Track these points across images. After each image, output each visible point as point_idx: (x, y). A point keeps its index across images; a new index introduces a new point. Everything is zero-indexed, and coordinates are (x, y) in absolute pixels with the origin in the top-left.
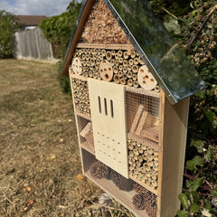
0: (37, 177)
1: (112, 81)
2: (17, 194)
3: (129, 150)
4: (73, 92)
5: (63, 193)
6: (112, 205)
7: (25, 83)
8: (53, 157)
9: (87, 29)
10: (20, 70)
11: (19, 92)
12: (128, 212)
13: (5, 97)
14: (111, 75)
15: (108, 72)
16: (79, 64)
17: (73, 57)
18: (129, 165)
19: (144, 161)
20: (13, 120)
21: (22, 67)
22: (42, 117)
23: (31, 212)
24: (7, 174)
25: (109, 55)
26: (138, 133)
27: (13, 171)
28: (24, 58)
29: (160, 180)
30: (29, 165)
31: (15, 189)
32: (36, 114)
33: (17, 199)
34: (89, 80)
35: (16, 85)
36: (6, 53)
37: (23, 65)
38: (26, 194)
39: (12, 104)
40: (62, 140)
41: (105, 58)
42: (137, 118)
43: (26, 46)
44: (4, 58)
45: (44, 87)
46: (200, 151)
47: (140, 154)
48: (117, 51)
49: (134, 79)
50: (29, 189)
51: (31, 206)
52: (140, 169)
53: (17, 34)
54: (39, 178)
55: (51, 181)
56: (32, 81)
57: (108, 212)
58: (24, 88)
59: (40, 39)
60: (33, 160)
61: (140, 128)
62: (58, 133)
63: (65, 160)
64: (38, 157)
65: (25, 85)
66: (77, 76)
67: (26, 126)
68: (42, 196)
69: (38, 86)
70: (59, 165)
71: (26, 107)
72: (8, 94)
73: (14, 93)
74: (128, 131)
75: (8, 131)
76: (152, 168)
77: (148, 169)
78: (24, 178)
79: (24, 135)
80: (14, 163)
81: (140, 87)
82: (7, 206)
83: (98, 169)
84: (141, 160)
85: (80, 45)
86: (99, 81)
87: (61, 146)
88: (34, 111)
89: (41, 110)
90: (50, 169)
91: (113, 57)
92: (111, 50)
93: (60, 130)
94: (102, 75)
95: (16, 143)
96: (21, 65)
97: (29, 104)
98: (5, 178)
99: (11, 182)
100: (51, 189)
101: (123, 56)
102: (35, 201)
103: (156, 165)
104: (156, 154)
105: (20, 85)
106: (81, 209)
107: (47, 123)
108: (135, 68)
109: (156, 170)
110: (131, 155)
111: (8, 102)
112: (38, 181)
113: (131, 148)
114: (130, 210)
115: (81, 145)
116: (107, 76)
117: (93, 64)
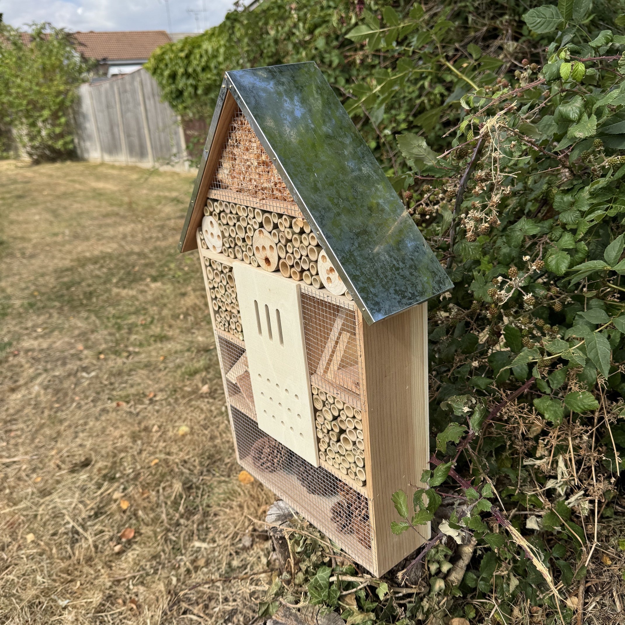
0: (145, 477)
1: (277, 270)
2: (96, 515)
3: (315, 410)
4: (207, 286)
5: (206, 514)
6: (293, 524)
7: (111, 232)
8: (184, 429)
9: (226, 165)
10: (98, 194)
11: (95, 261)
12: (323, 537)
13: (60, 272)
14: (274, 261)
15: (268, 253)
16: (216, 230)
17: (203, 215)
18: (318, 440)
19: (342, 431)
20: (83, 336)
21: (100, 185)
22: (156, 330)
23: (131, 555)
24: (72, 471)
25: (268, 220)
26: (330, 376)
27: (86, 463)
28: (107, 158)
29: (368, 467)
30: (125, 449)
31: (92, 504)
32: (140, 320)
33: (98, 527)
34: (236, 264)
35: (87, 238)
36: (59, 145)
37: (105, 177)
38: (117, 517)
39: (77, 292)
40: (205, 389)
41: (261, 225)
42: (330, 344)
43: (112, 126)
44: (52, 160)
45: (163, 244)
46: (458, 413)
47: (335, 418)
48: (280, 216)
49: (314, 272)
50: (125, 505)
51: (130, 542)
52: (335, 448)
53: (85, 90)
54: (149, 479)
55: (178, 486)
56: (128, 228)
57: (283, 538)
58: (110, 248)
59: (150, 104)
60: (134, 437)
61: (334, 366)
62: (196, 372)
63: (212, 438)
64: (147, 429)
65: (112, 238)
66: (214, 255)
67: (117, 353)
68: (156, 520)
69: (146, 241)
70: (198, 451)
71: (115, 302)
72: (67, 263)
73: (83, 262)
74: (312, 371)
75: (72, 366)
76: (354, 443)
77: (350, 447)
78: (113, 479)
79: (112, 374)
80: (88, 443)
81: (322, 287)
82: (74, 542)
83: (267, 450)
84: (337, 430)
85: (215, 194)
86: (253, 268)
87: (203, 404)
88: (137, 312)
89: (153, 310)
90: (175, 458)
91: (276, 226)
92: (270, 213)
93: (201, 364)
94: (260, 257)
95: (92, 395)
96: (99, 178)
97: (124, 292)
98: (69, 479)
99: (83, 489)
100: (176, 504)
101: (291, 227)
102: (138, 533)
103: (361, 437)
104: (359, 417)
105: (100, 238)
106: (245, 549)
107: (169, 346)
108: (312, 250)
109: (361, 447)
110: (320, 420)
111: (68, 286)
112: (146, 486)
113: (319, 406)
114: (327, 535)
115: (230, 401)
116: (267, 260)
117: (241, 235)
